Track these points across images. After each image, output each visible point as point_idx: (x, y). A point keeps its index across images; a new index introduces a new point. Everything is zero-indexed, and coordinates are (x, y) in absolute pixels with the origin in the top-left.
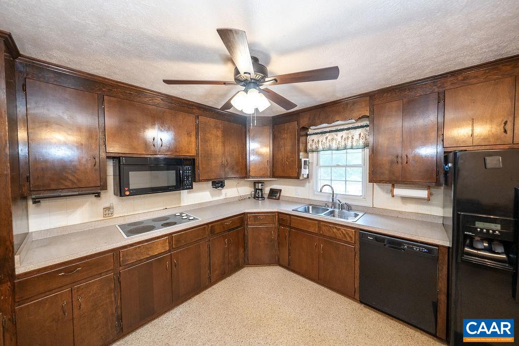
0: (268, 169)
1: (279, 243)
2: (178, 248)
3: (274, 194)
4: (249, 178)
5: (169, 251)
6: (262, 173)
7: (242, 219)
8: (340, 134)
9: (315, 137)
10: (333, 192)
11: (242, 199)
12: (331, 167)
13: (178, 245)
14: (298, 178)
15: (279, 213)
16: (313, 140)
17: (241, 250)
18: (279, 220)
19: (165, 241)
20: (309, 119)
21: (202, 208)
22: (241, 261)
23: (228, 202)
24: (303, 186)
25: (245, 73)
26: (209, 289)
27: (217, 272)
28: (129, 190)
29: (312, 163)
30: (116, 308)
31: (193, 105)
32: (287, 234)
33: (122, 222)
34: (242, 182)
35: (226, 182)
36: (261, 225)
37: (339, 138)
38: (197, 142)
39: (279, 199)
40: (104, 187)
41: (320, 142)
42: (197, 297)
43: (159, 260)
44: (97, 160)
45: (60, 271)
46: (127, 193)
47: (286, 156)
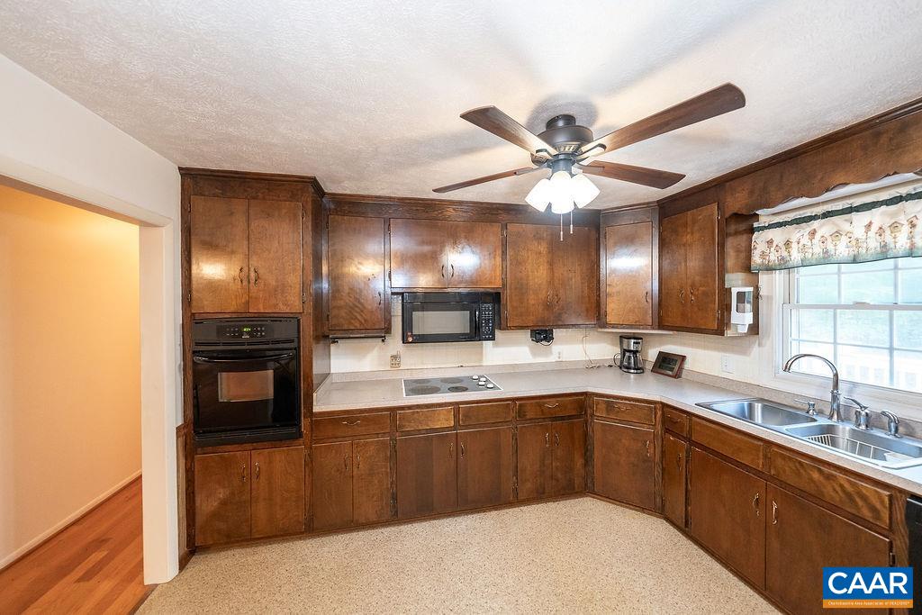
0: (646, 312)
1: (663, 469)
2: (467, 427)
3: (668, 365)
4: (605, 327)
5: (454, 428)
6: (632, 319)
7: (580, 405)
8: (861, 219)
9: (777, 235)
10: (836, 375)
11: (593, 367)
12: (835, 307)
13: (467, 423)
14: (720, 332)
15: (664, 405)
16: (770, 242)
17: (579, 462)
18: (665, 420)
19: (449, 411)
20: (752, 192)
21: (514, 372)
22: (578, 481)
23: (562, 369)
24: (744, 351)
25: (537, 151)
26: (516, 509)
27: (529, 485)
28: (412, 336)
29: (770, 298)
30: (392, 483)
31: (498, 209)
32: (683, 455)
33: (408, 377)
34: (593, 334)
35: (557, 333)
36: (621, 421)
37: (859, 232)
38: (504, 266)
39: (677, 376)
40: (388, 330)
41: (794, 246)
42: (494, 513)
43: (441, 436)
44: (382, 295)
45: (344, 419)
46: (410, 340)
47: (689, 281)
